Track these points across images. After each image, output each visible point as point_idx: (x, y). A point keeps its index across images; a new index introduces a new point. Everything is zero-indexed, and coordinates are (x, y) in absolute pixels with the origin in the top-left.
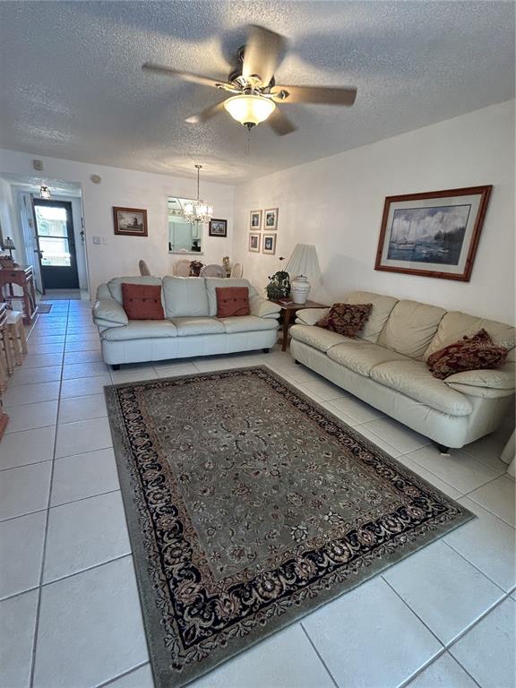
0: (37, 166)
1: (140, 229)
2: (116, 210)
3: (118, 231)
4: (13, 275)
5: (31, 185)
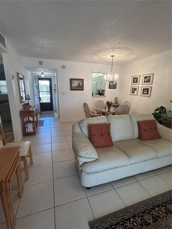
0: (41, 63)
2: (71, 80)
3: (72, 89)
4: (29, 113)
5: (38, 72)
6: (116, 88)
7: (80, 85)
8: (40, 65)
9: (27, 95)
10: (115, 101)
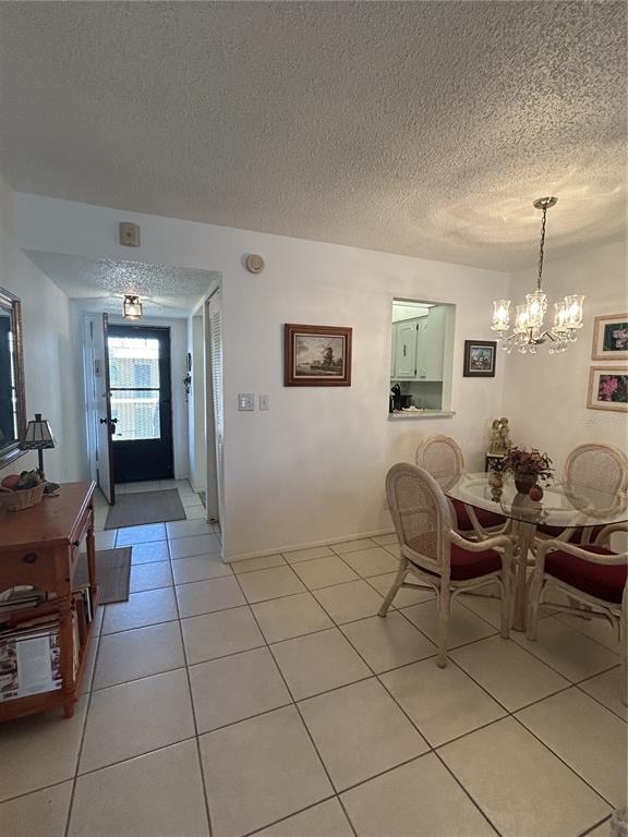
0: (128, 235)
1: (336, 372)
2: (291, 333)
3: (292, 379)
4: (30, 558)
5: (107, 294)
6: (492, 375)
7: (335, 359)
8: (122, 243)
9: (30, 417)
10: (497, 435)
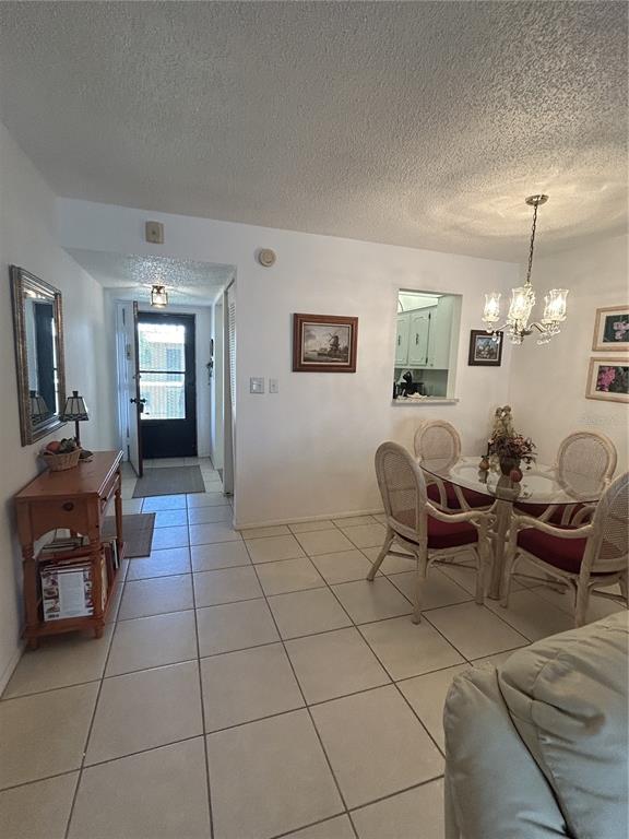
0: (153, 233)
1: (342, 359)
2: (300, 322)
3: (300, 364)
4: (68, 507)
5: (137, 284)
6: (498, 364)
7: (341, 347)
8: (148, 240)
9: (69, 394)
10: (500, 422)
